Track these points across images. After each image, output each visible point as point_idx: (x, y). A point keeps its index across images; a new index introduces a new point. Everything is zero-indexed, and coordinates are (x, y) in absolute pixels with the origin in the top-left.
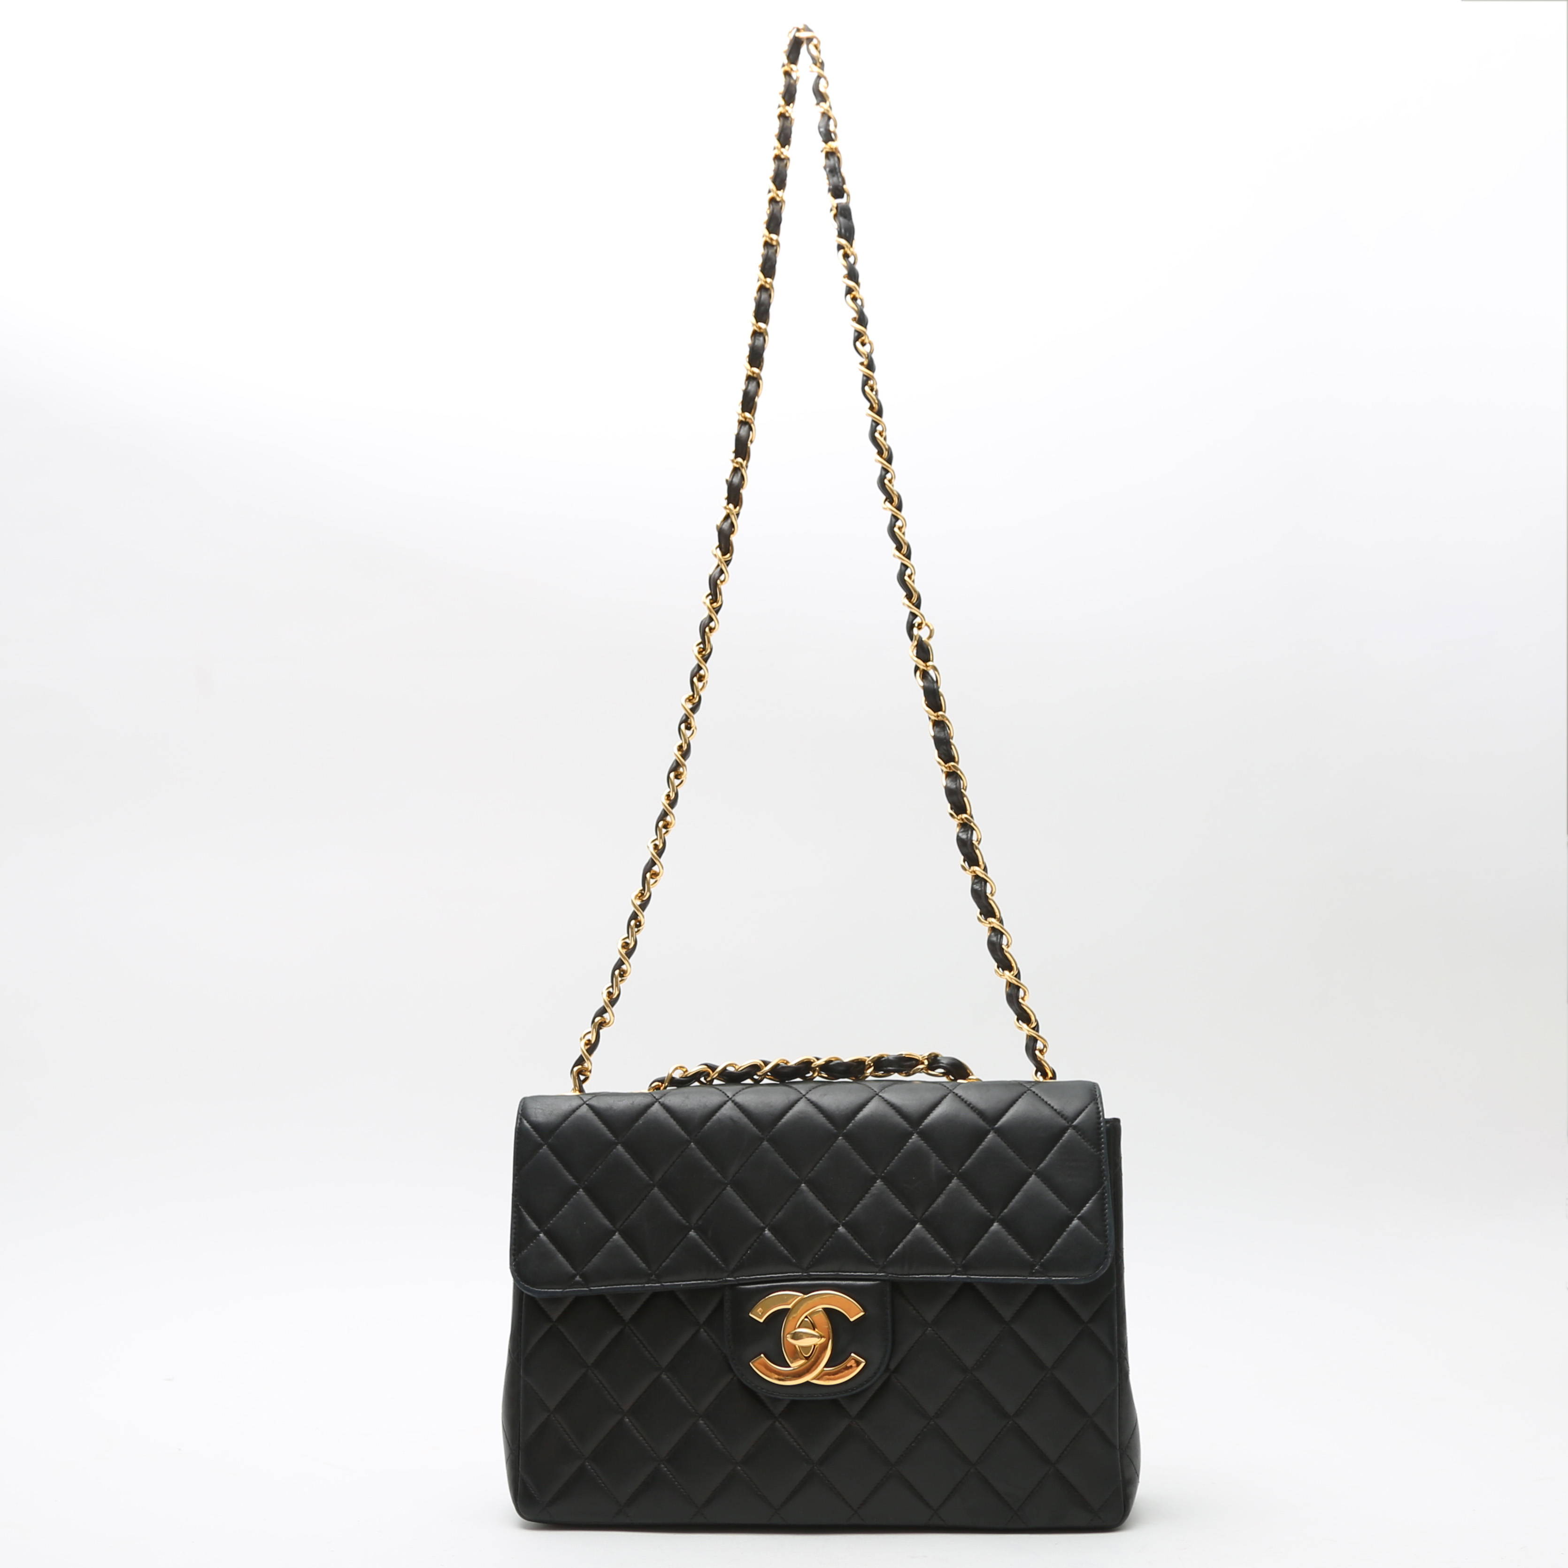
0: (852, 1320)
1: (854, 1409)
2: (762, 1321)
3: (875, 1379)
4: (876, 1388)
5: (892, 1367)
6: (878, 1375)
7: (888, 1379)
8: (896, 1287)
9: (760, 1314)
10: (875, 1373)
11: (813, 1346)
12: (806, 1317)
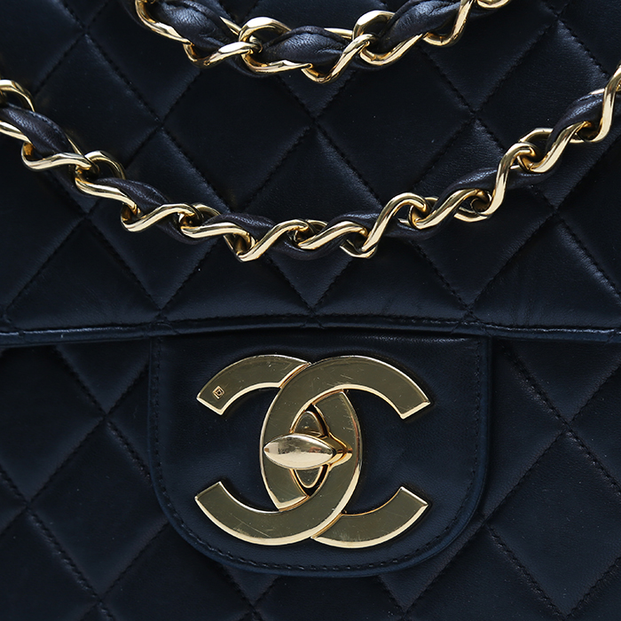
0: (403, 416)
1: (406, 596)
2: (220, 412)
3: (449, 539)
4: (453, 553)
5: (488, 511)
6: (454, 533)
7: (480, 534)
8: (501, 349)
9: (217, 401)
10: (449, 529)
11: (322, 468)
12: (311, 408)
